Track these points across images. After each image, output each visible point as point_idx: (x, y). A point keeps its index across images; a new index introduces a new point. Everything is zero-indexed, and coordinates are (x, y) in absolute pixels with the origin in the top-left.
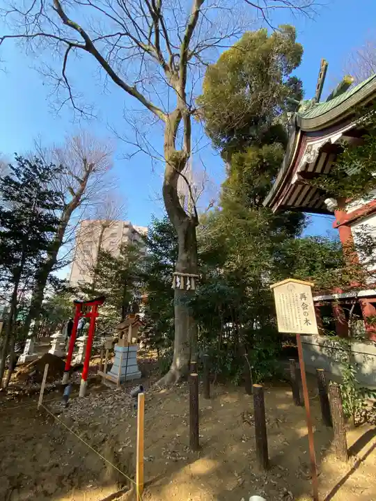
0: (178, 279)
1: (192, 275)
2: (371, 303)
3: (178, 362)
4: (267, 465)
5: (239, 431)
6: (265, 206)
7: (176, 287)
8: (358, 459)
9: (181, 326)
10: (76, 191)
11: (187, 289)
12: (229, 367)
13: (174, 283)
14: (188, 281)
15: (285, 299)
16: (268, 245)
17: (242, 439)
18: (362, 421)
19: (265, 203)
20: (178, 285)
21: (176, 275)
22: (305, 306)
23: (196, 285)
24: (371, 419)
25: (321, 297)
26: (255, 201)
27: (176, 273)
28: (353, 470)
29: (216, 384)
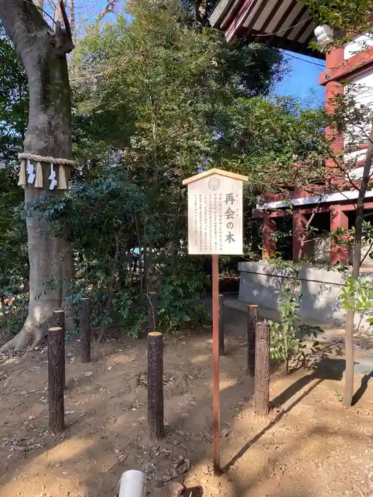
0: (30, 168)
1: (59, 160)
2: (345, 212)
3: (37, 314)
4: (161, 431)
5: (130, 397)
6: (213, 25)
7: (27, 184)
8: (281, 411)
9: (41, 254)
11: (52, 187)
12: (125, 314)
13: (22, 175)
14: (53, 173)
15: (203, 203)
16: (204, 107)
17: (132, 407)
18: (299, 366)
19: (213, 19)
20: (30, 181)
21: (25, 159)
22: (230, 214)
23: (68, 180)
24: (309, 364)
25: (279, 202)
26: (198, 12)
28: (272, 424)
29: (103, 340)
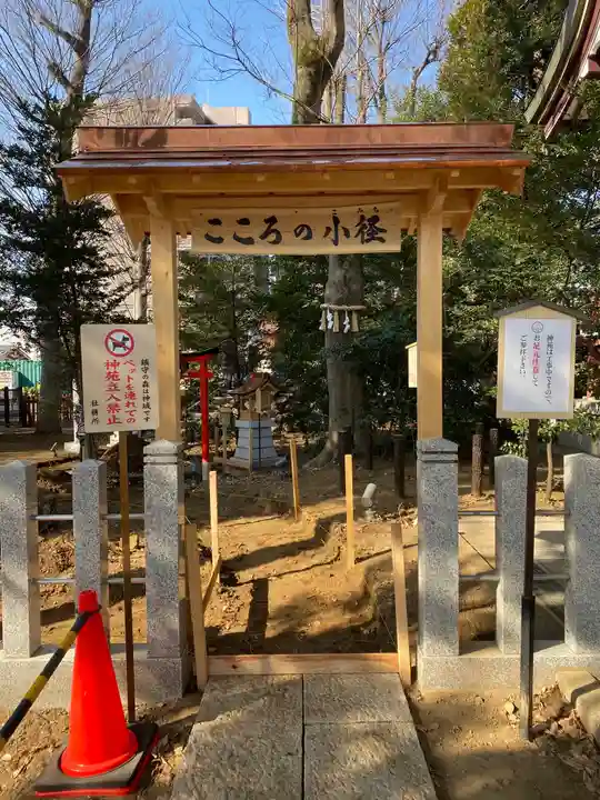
0: (329, 316)
1: (352, 307)
3: (335, 437)
7: (327, 329)
10: (70, 75)
11: (345, 331)
13: (322, 321)
14: (347, 319)
19: (528, 115)
20: (330, 326)
21: (325, 309)
23: (360, 323)
27: (325, 305)
